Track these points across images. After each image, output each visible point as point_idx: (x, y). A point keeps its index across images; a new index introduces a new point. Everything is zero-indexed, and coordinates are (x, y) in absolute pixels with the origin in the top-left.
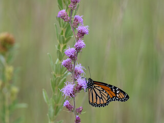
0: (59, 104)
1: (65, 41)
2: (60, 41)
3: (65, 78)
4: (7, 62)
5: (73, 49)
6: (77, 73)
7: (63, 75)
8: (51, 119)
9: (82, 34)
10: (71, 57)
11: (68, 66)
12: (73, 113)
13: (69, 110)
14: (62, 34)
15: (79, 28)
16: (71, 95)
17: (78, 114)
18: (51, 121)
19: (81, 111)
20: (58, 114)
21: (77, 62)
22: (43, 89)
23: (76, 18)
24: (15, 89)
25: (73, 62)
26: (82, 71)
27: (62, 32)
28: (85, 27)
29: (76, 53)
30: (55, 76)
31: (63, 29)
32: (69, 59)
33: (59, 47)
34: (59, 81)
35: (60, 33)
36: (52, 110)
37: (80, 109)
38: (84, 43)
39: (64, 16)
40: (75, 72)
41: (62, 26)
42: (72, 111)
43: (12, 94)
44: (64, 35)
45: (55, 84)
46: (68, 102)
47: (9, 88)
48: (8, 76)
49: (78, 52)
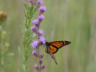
0: (28, 55)
1: (29, 18)
2: (27, 18)
3: (31, 39)
4: (3, 28)
5: (38, 20)
6: (39, 35)
7: (29, 38)
8: (23, 63)
9: (42, 11)
10: (36, 25)
11: (34, 30)
12: (38, 58)
13: (36, 56)
14: (28, 14)
15: (41, 8)
16: (36, 47)
17: (41, 59)
18: (24, 64)
19: (42, 57)
20: (28, 60)
21: (40, 28)
22: (18, 46)
23: (39, 2)
24: (7, 45)
25: (37, 28)
26: (43, 33)
27: (28, 13)
28: (44, 7)
29: (39, 22)
30: (25, 38)
31: (28, 11)
32: (35, 26)
33: (26, 21)
34: (27, 41)
35: (26, 14)
36: (24, 58)
37: (42, 55)
38: (43, 17)
39: (32, 1)
40: (39, 34)
41: (27, 9)
42: (38, 57)
43: (5, 48)
44: (29, 15)
45: (25, 43)
46: (35, 51)
47: (4, 44)
48: (3, 37)
49: (40, 22)
